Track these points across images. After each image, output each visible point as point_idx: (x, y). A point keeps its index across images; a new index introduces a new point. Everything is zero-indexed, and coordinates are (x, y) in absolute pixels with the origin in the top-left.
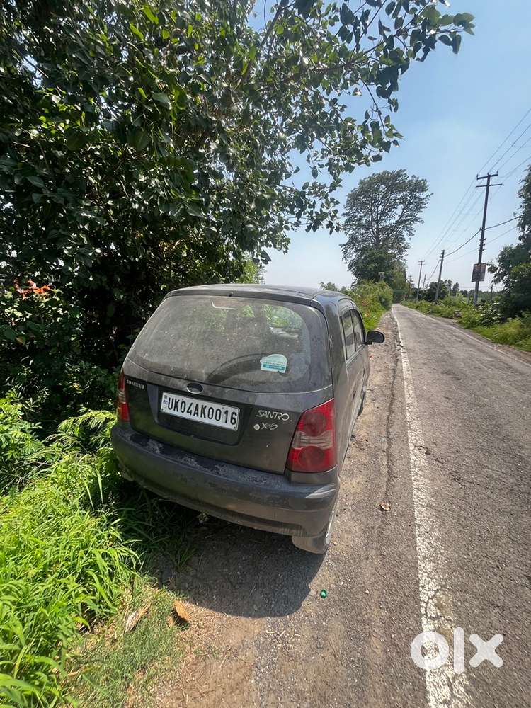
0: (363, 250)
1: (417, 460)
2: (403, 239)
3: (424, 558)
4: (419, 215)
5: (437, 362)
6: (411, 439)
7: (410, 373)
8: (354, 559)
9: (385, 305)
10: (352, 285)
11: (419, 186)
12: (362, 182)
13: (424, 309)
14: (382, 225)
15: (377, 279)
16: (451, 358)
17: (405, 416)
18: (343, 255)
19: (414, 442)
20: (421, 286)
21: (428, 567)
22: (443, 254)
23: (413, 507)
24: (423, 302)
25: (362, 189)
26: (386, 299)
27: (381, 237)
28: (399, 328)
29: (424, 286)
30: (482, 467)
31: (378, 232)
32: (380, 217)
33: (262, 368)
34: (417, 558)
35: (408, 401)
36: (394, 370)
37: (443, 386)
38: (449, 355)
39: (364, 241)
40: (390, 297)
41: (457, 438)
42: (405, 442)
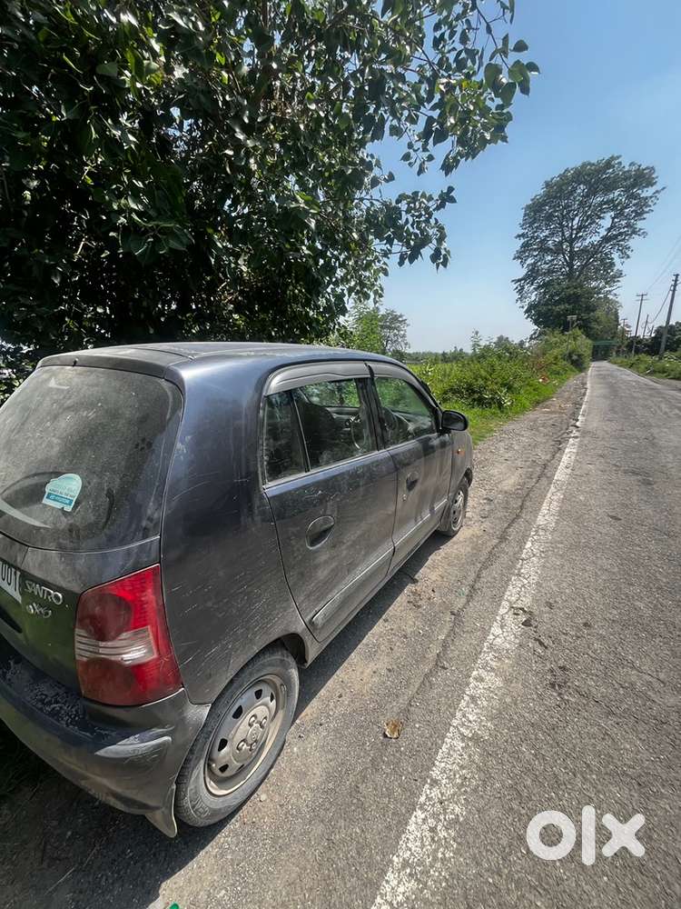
0: (545, 285)
1: (504, 633)
2: (612, 264)
3: (406, 864)
4: (640, 225)
5: (625, 453)
6: (511, 594)
7: (569, 471)
8: (275, 840)
9: (578, 364)
10: (531, 338)
11: (642, 178)
12: (547, 184)
13: (642, 366)
14: (577, 246)
15: (566, 327)
16: (654, 445)
17: (521, 548)
18: (518, 296)
19: (513, 599)
20: (640, 334)
21: (401, 889)
22: (676, 281)
23: (444, 736)
24: (642, 356)
25: (547, 195)
26: (579, 356)
27: (577, 264)
28: (586, 399)
29: (645, 333)
30: (622, 661)
31: (572, 258)
32: (577, 234)
33: (45, 501)
34: (391, 861)
35: (541, 520)
36: (545, 466)
37: (616, 495)
38: (652, 441)
39: (550, 272)
40: (587, 352)
41: (597, 596)
42: (497, 599)
